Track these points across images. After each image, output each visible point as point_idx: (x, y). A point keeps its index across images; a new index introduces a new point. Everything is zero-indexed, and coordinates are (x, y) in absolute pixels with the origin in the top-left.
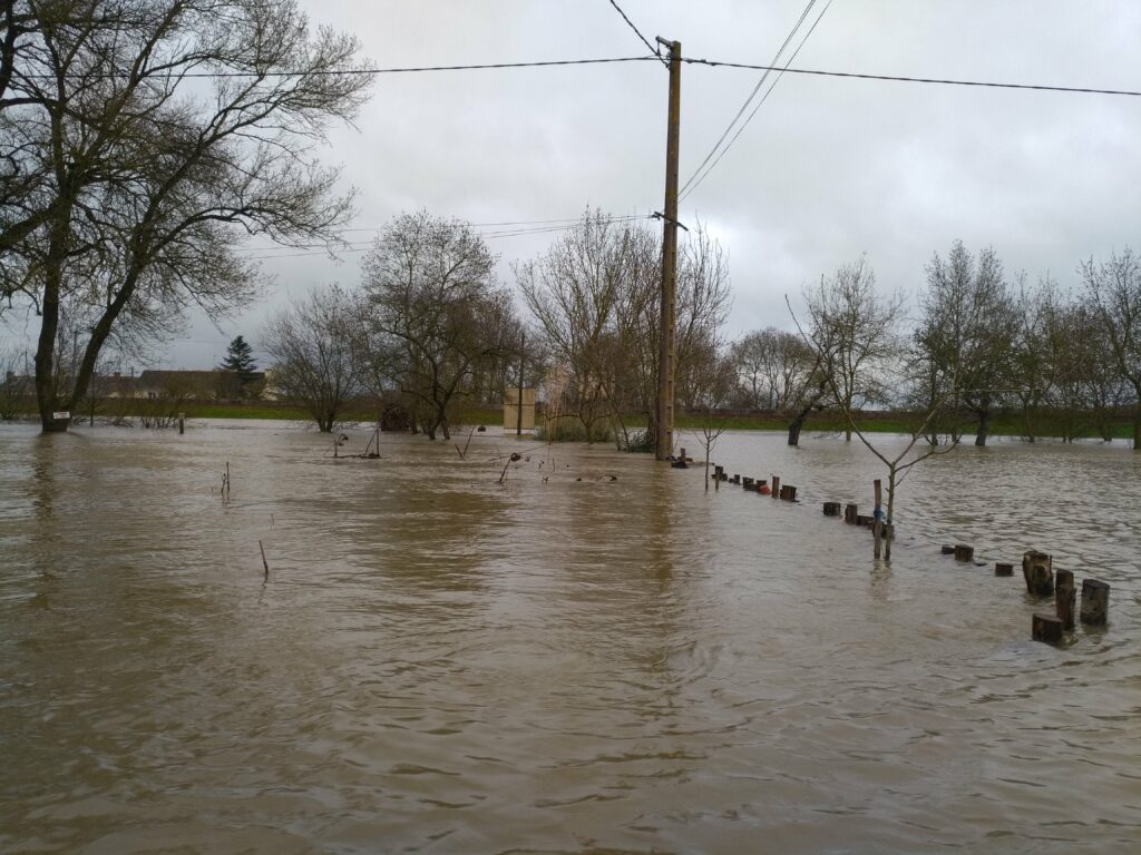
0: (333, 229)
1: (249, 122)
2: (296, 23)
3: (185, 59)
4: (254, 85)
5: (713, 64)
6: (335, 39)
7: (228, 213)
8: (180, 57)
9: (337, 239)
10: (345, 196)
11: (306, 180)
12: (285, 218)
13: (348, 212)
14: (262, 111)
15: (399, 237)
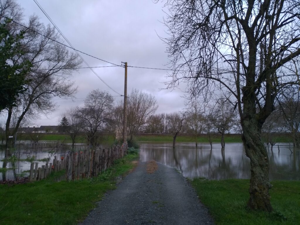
0: (73, 95)
1: (55, 72)
2: (66, 51)
3: (41, 61)
4: (57, 64)
5: (132, 67)
6: (74, 54)
7: (50, 92)
8: (40, 60)
9: (74, 97)
10: (76, 88)
11: (67, 84)
12: (62, 92)
13: (76, 91)
14: (58, 70)
15: (92, 95)
